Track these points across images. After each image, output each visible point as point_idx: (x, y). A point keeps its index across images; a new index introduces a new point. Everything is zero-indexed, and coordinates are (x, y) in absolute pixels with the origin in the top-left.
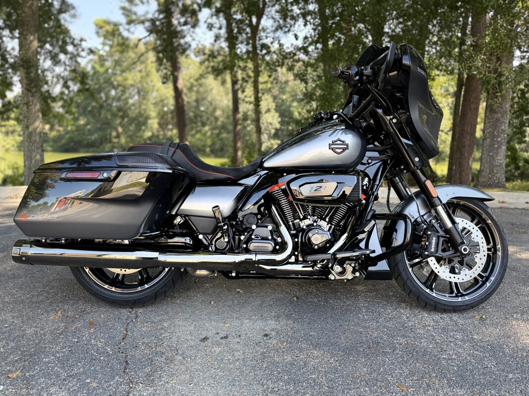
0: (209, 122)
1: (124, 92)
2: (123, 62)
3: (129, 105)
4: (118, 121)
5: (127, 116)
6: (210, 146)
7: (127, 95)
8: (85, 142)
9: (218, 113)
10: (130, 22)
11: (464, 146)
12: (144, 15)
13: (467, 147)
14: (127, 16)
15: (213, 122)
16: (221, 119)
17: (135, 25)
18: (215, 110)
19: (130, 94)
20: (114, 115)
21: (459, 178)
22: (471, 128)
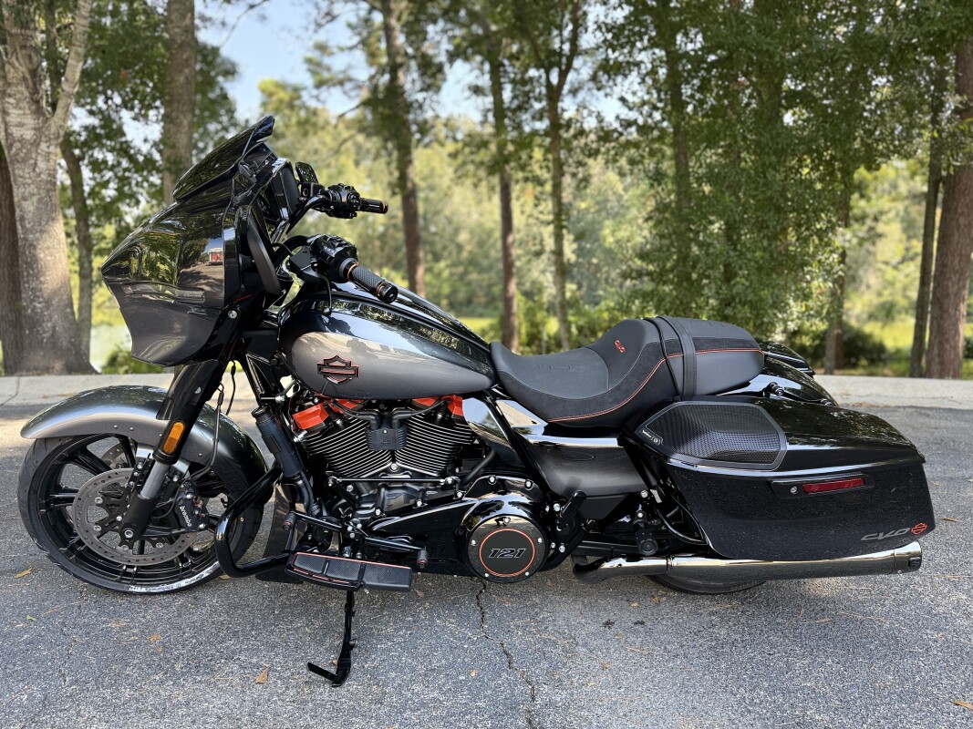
0: (446, 254)
2: (298, 150)
6: (448, 297)
9: (463, 237)
10: (320, 84)
11: (948, 295)
12: (344, 72)
13: (952, 296)
14: (314, 73)
15: (454, 252)
16: (468, 248)
17: (328, 88)
18: (457, 231)
21: (939, 355)
22: (960, 261)
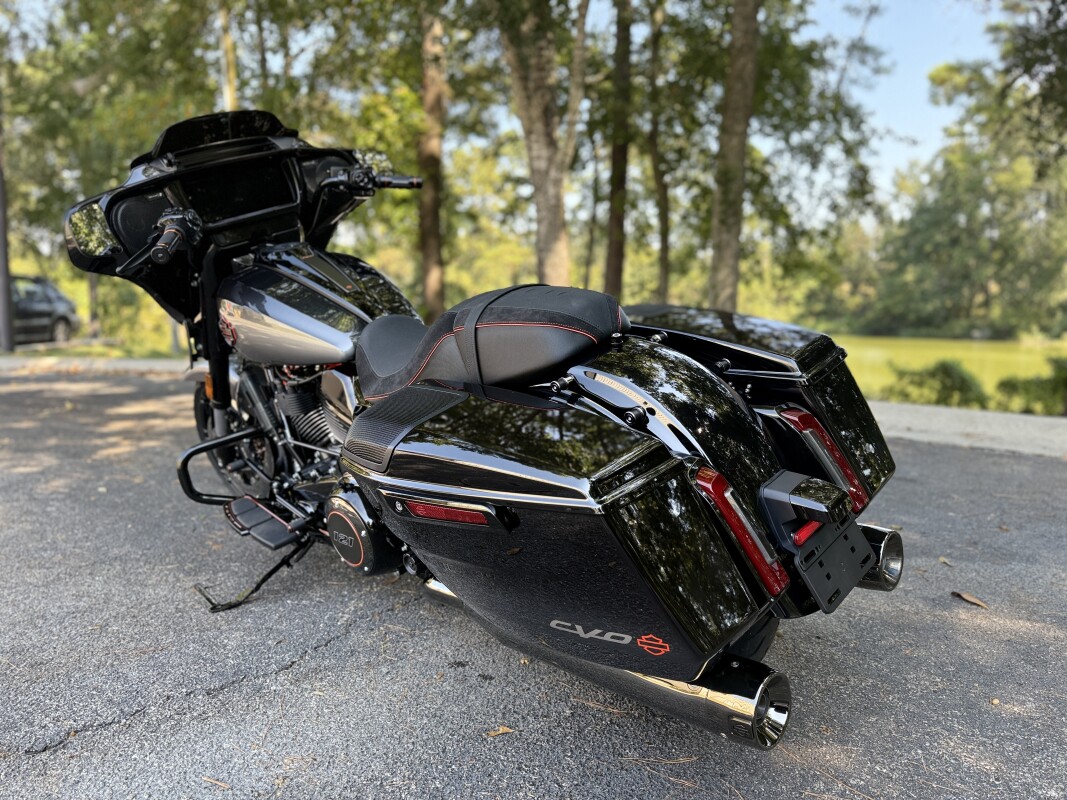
1: (1011, 205)
3: (1018, 234)
4: (990, 270)
5: (1013, 259)
7: (1019, 209)
8: (912, 317)
19: (1025, 208)
20: (983, 258)
